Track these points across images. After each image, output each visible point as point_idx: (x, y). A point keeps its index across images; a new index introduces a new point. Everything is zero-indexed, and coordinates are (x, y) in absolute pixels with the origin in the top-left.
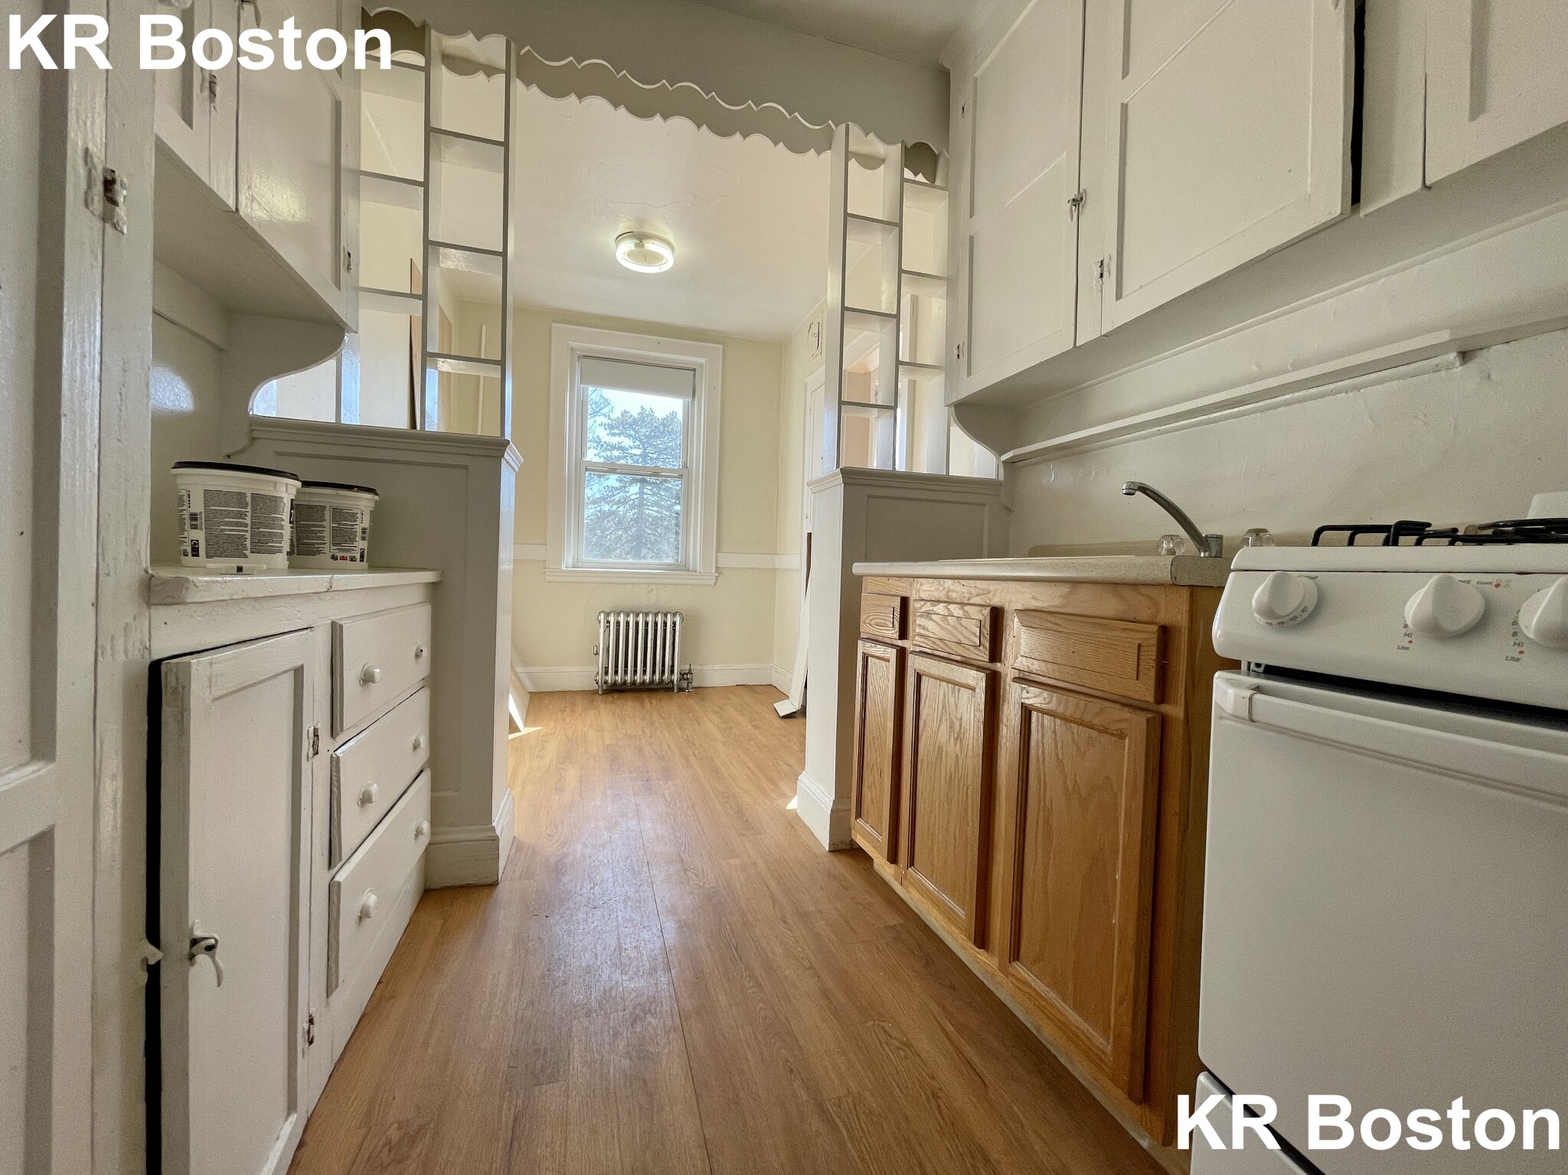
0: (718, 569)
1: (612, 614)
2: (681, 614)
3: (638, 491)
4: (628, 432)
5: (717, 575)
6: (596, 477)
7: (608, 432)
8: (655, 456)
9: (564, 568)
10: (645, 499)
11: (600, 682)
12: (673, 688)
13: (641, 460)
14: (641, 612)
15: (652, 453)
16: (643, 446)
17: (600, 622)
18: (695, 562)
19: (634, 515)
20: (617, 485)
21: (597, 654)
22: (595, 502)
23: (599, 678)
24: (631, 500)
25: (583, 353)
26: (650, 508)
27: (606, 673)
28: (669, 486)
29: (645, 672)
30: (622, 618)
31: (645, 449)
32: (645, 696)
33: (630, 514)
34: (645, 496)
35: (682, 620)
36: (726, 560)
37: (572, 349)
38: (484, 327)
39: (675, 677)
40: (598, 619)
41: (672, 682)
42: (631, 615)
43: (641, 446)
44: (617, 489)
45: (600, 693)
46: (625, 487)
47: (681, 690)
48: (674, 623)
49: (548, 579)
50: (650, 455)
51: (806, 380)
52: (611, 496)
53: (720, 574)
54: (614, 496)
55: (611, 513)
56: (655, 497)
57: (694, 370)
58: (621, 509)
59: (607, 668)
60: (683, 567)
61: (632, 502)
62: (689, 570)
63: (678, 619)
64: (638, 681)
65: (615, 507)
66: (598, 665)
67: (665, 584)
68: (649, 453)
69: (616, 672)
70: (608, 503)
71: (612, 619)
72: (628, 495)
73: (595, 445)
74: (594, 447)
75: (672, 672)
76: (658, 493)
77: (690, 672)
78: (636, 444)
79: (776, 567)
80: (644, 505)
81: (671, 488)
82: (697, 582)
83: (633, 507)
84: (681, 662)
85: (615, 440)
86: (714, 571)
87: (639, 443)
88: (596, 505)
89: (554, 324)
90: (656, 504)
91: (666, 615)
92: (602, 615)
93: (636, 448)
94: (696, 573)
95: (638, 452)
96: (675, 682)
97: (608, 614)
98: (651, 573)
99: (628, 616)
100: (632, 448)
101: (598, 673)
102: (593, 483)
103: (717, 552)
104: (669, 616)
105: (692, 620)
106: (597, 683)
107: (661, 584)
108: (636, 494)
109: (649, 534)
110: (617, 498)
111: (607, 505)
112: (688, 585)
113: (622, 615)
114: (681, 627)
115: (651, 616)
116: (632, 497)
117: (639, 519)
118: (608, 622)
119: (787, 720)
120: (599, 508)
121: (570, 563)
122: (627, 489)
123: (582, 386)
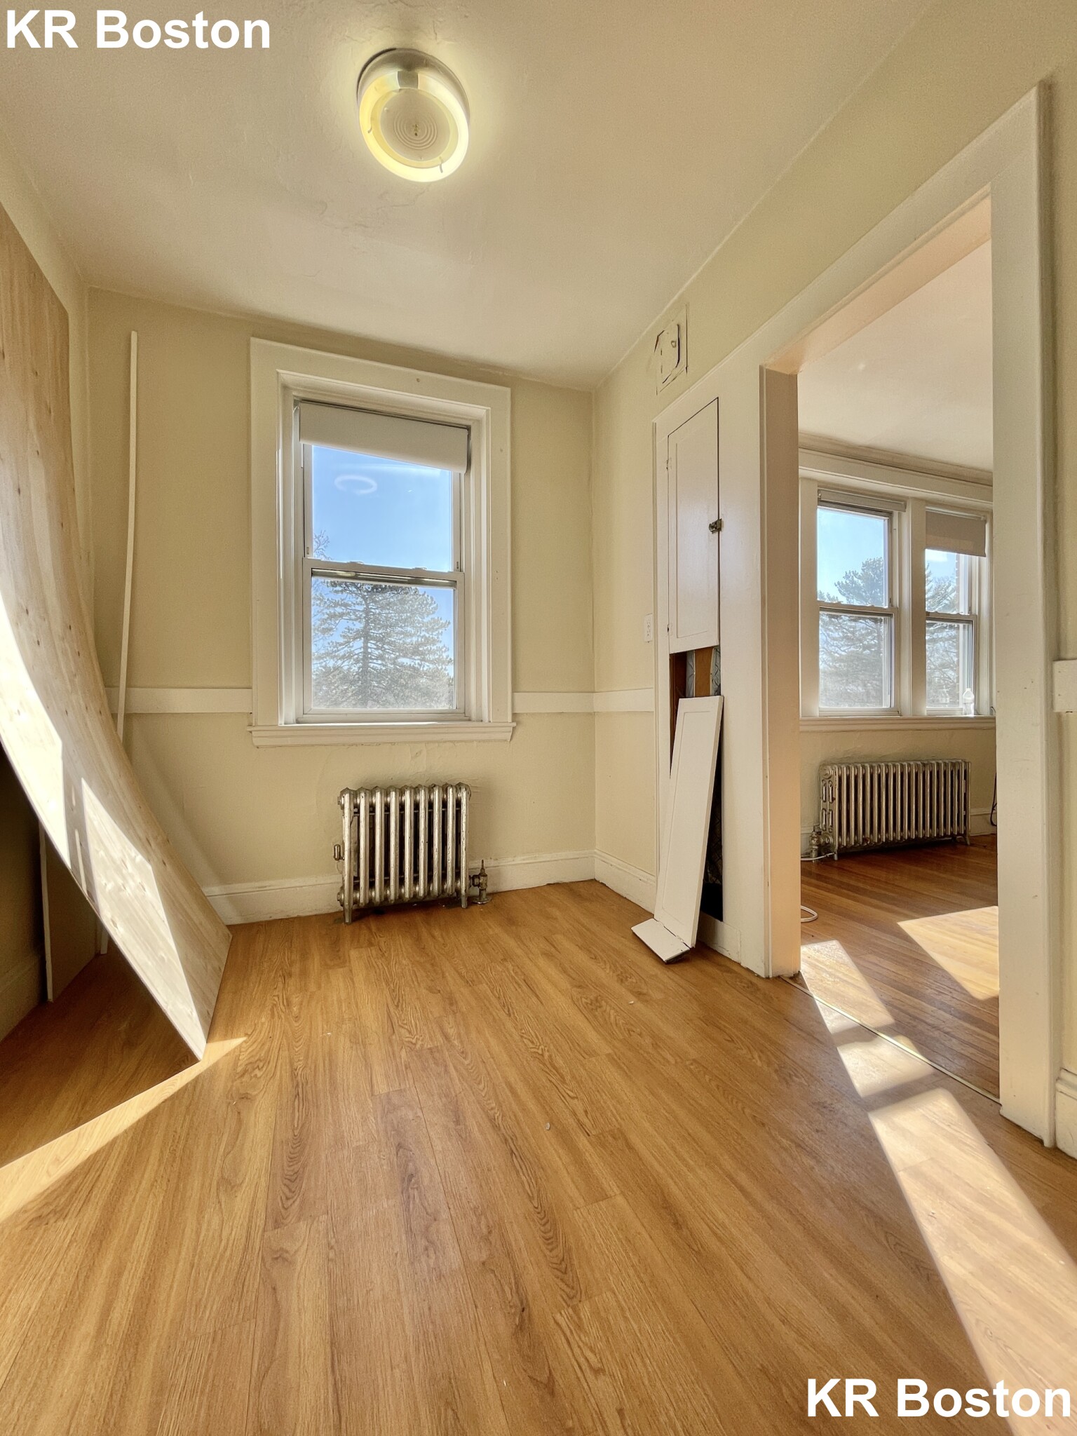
0: (515, 715)
1: (363, 794)
2: (467, 788)
3: (362, 645)
4: (350, 589)
5: (514, 724)
6: (320, 633)
7: (331, 588)
8: (377, 611)
9: (281, 722)
10: (370, 653)
11: (346, 904)
12: (460, 901)
13: (364, 615)
14: (406, 787)
15: (374, 609)
16: (366, 602)
17: (343, 808)
18: (479, 706)
19: (359, 668)
20: (342, 640)
21: (340, 858)
22: (319, 658)
23: (345, 896)
24: (356, 654)
25: (302, 395)
26: (375, 661)
27: (356, 887)
28: (393, 639)
29: (416, 880)
30: (378, 800)
31: (367, 605)
32: (418, 918)
33: (355, 668)
34: (369, 650)
35: (469, 795)
36: (526, 703)
37: (285, 388)
38: (134, 336)
39: (463, 884)
40: (339, 803)
41: (458, 891)
42: (393, 794)
43: (364, 602)
44: (341, 645)
45: (347, 921)
46: (349, 642)
47: (471, 901)
48: (458, 804)
49: (257, 742)
50: (373, 610)
51: (654, 420)
52: (336, 652)
53: (518, 723)
54: (338, 651)
55: (336, 669)
56: (380, 651)
57: (468, 428)
58: (346, 663)
59: (357, 878)
60: (462, 715)
61: (356, 656)
62: (470, 720)
63: (463, 795)
64: (407, 896)
65: (340, 662)
66: (342, 873)
67: (438, 742)
68: (371, 608)
69: (372, 885)
70: (333, 658)
71: (362, 802)
72: (352, 649)
73: (318, 602)
74: (317, 605)
75: (458, 875)
76: (382, 647)
77: (483, 874)
78: (358, 600)
79: (595, 711)
80: (367, 658)
81: (395, 641)
82: (485, 737)
83: (357, 661)
84: (469, 858)
85: (338, 597)
86: (510, 719)
87: (362, 600)
88: (322, 661)
89: (252, 339)
90: (380, 657)
91: (445, 791)
92: (347, 796)
93: (358, 604)
94: (481, 724)
95: (361, 608)
96: (463, 892)
97: (354, 794)
98: (419, 727)
99: (387, 794)
100: (354, 604)
101: (342, 888)
102: (317, 639)
103: (514, 690)
104: (450, 791)
105: (481, 792)
106: (342, 905)
107: (434, 742)
108: (360, 648)
109: (374, 686)
110: (341, 653)
111: (332, 660)
112: (472, 741)
113: (378, 794)
114: (469, 805)
115: (422, 792)
116: (357, 652)
117: (365, 671)
118: (357, 806)
119: (677, 968)
120: (324, 664)
121: (292, 717)
122: (351, 644)
123: (302, 442)
